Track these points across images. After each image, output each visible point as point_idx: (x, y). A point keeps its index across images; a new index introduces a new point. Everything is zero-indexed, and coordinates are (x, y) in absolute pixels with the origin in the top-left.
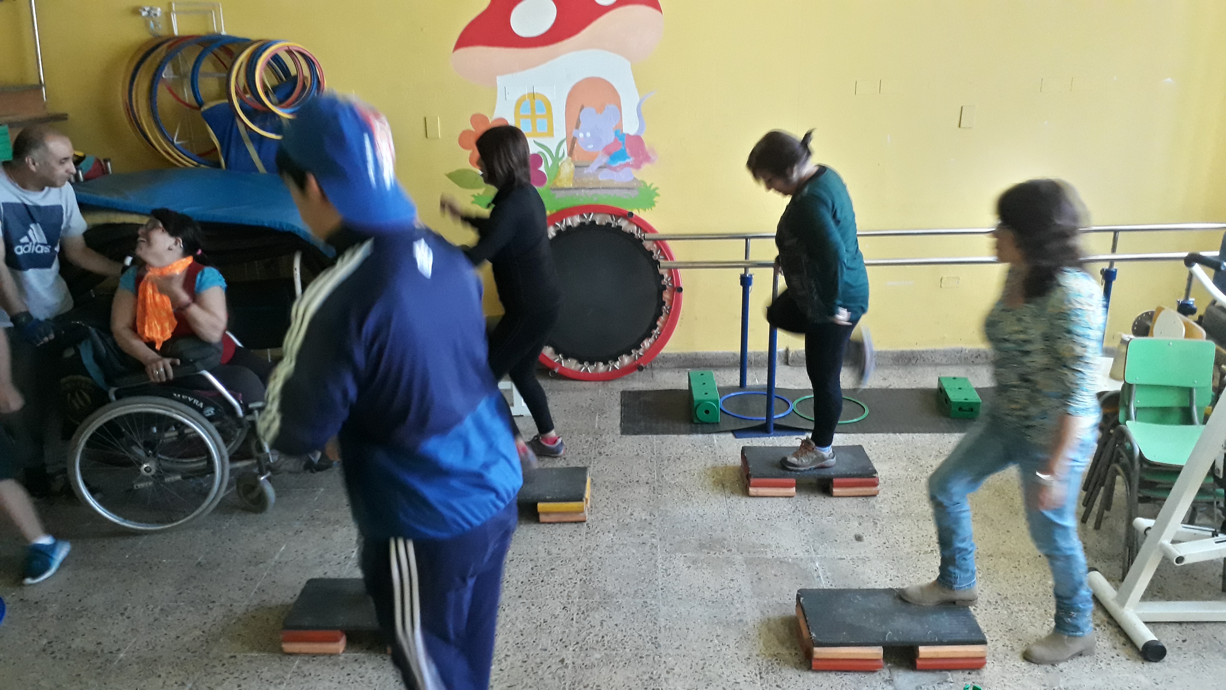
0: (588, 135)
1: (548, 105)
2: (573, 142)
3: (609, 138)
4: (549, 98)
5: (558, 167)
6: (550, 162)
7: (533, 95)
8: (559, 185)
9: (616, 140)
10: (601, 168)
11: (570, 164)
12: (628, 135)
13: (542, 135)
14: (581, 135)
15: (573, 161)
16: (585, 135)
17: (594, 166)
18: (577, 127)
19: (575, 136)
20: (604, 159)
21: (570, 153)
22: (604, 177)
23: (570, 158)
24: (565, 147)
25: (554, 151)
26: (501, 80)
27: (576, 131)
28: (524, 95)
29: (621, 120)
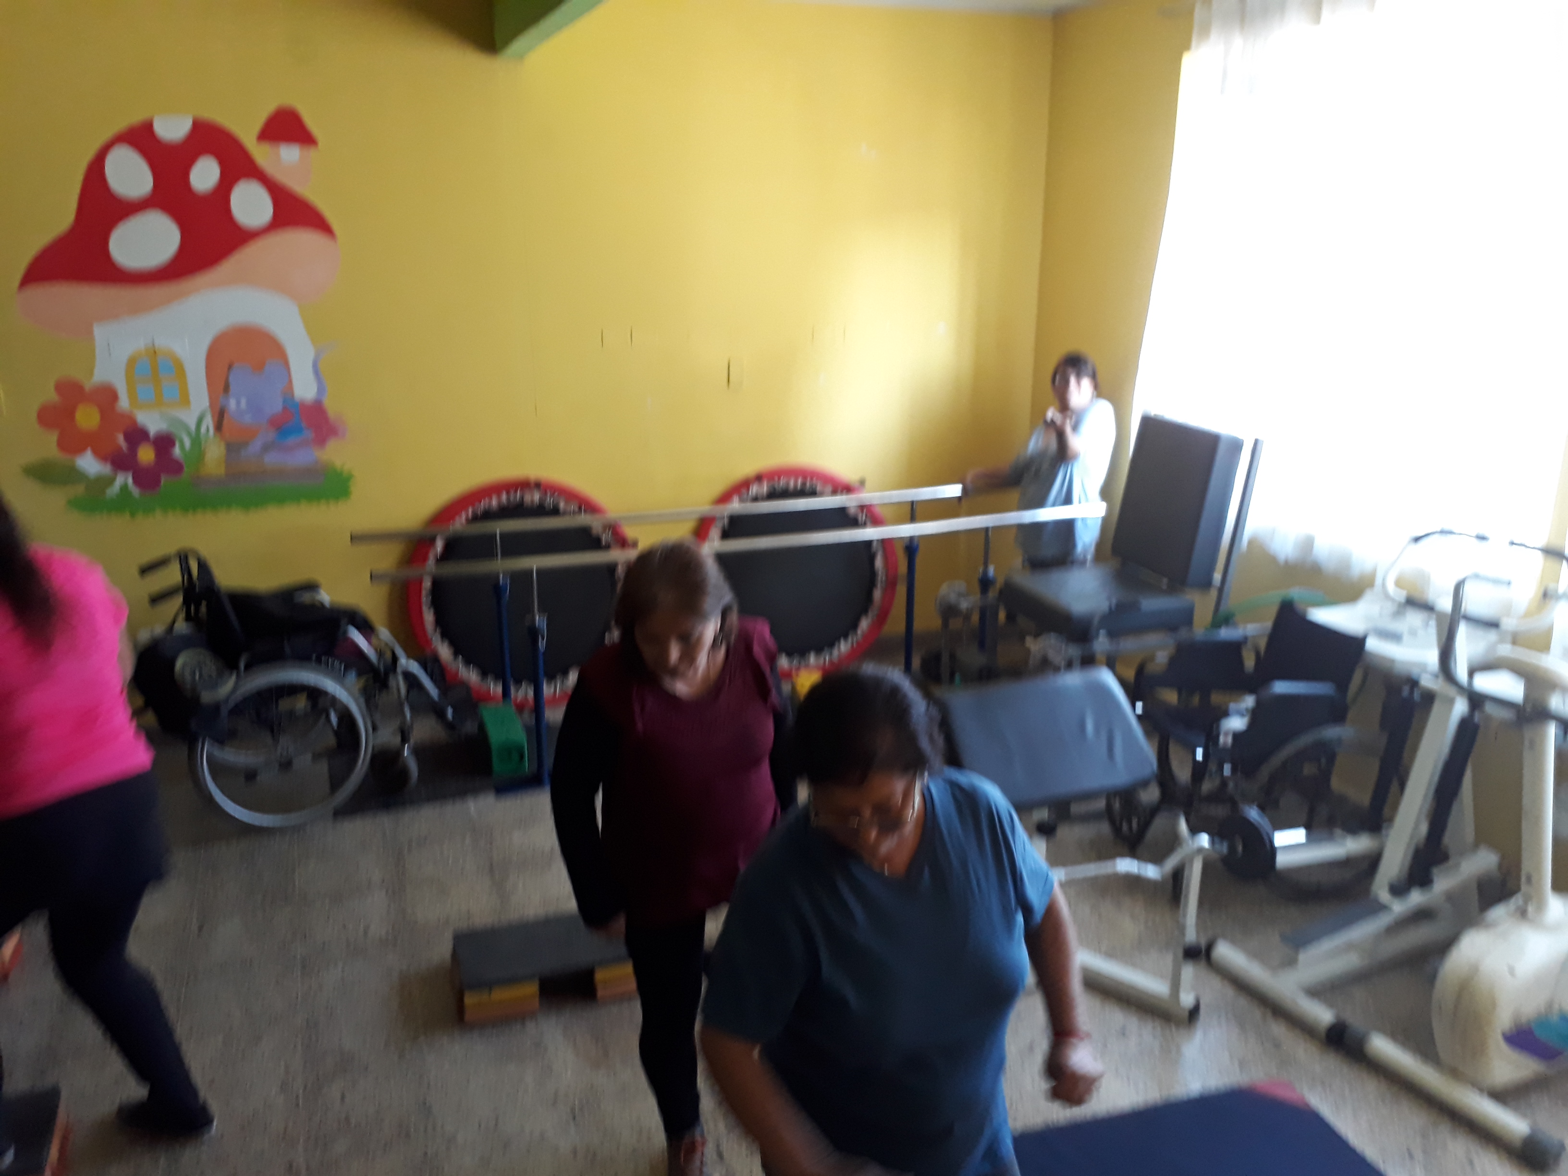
0: (243, 402)
1: (176, 363)
2: (221, 414)
3: (276, 406)
4: (179, 354)
5: (201, 449)
6: (187, 443)
7: (153, 352)
8: (205, 474)
9: (285, 409)
10: (266, 447)
11: (219, 444)
12: (302, 402)
13: (173, 404)
14: (232, 404)
15: (223, 439)
16: (238, 403)
17: (256, 446)
18: (226, 393)
19: (224, 405)
20: (271, 435)
21: (218, 430)
22: (272, 460)
23: (218, 436)
24: (209, 422)
25: (193, 427)
26: (100, 332)
27: (224, 397)
28: (138, 353)
29: (290, 381)
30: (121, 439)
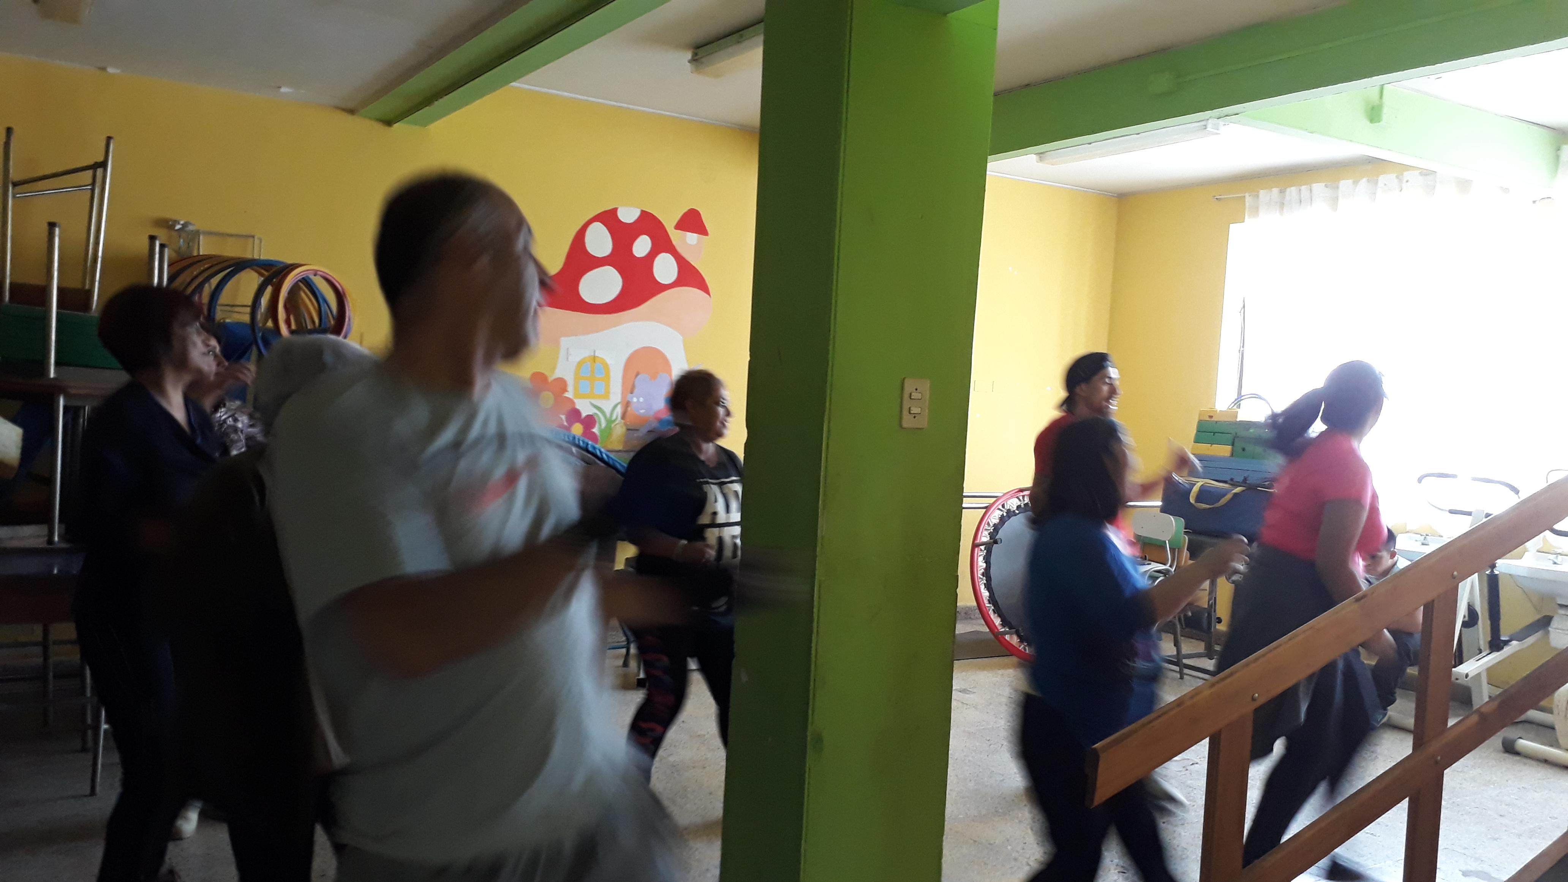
0: (641, 400)
1: (606, 367)
2: (627, 405)
4: (609, 362)
5: (610, 429)
6: (604, 424)
7: (594, 358)
10: (650, 432)
11: (622, 427)
13: (599, 397)
14: (635, 400)
15: (625, 424)
16: (638, 400)
17: (644, 430)
18: (632, 392)
19: (630, 400)
20: (654, 424)
21: (624, 417)
23: (623, 421)
24: (619, 410)
25: (608, 413)
26: (564, 342)
27: (630, 395)
28: (584, 358)
30: (563, 417)
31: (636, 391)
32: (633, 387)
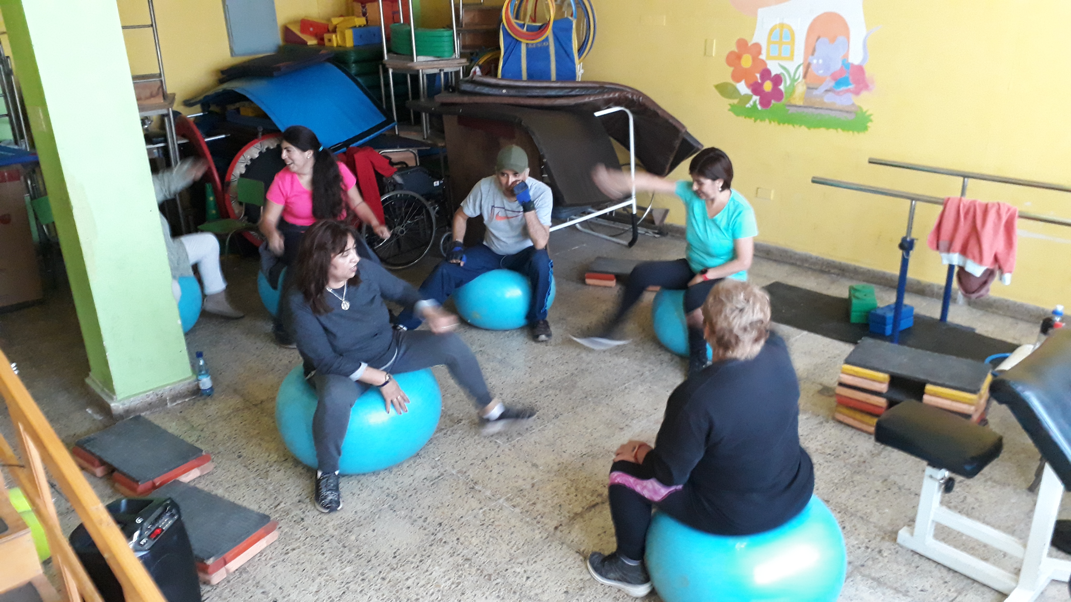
0: (821, 61)
1: (792, 33)
2: (808, 67)
3: (837, 66)
4: (794, 28)
5: (794, 87)
6: (788, 82)
7: (782, 25)
8: (793, 102)
10: (827, 91)
11: (803, 85)
12: (852, 64)
13: (786, 58)
14: (815, 61)
15: (806, 83)
18: (813, 54)
21: (805, 76)
23: (804, 81)
24: (801, 70)
25: (792, 73)
26: (761, 11)
27: (810, 57)
28: (776, 25)
29: (848, 51)
30: (758, 75)
31: (816, 54)
32: (814, 50)
